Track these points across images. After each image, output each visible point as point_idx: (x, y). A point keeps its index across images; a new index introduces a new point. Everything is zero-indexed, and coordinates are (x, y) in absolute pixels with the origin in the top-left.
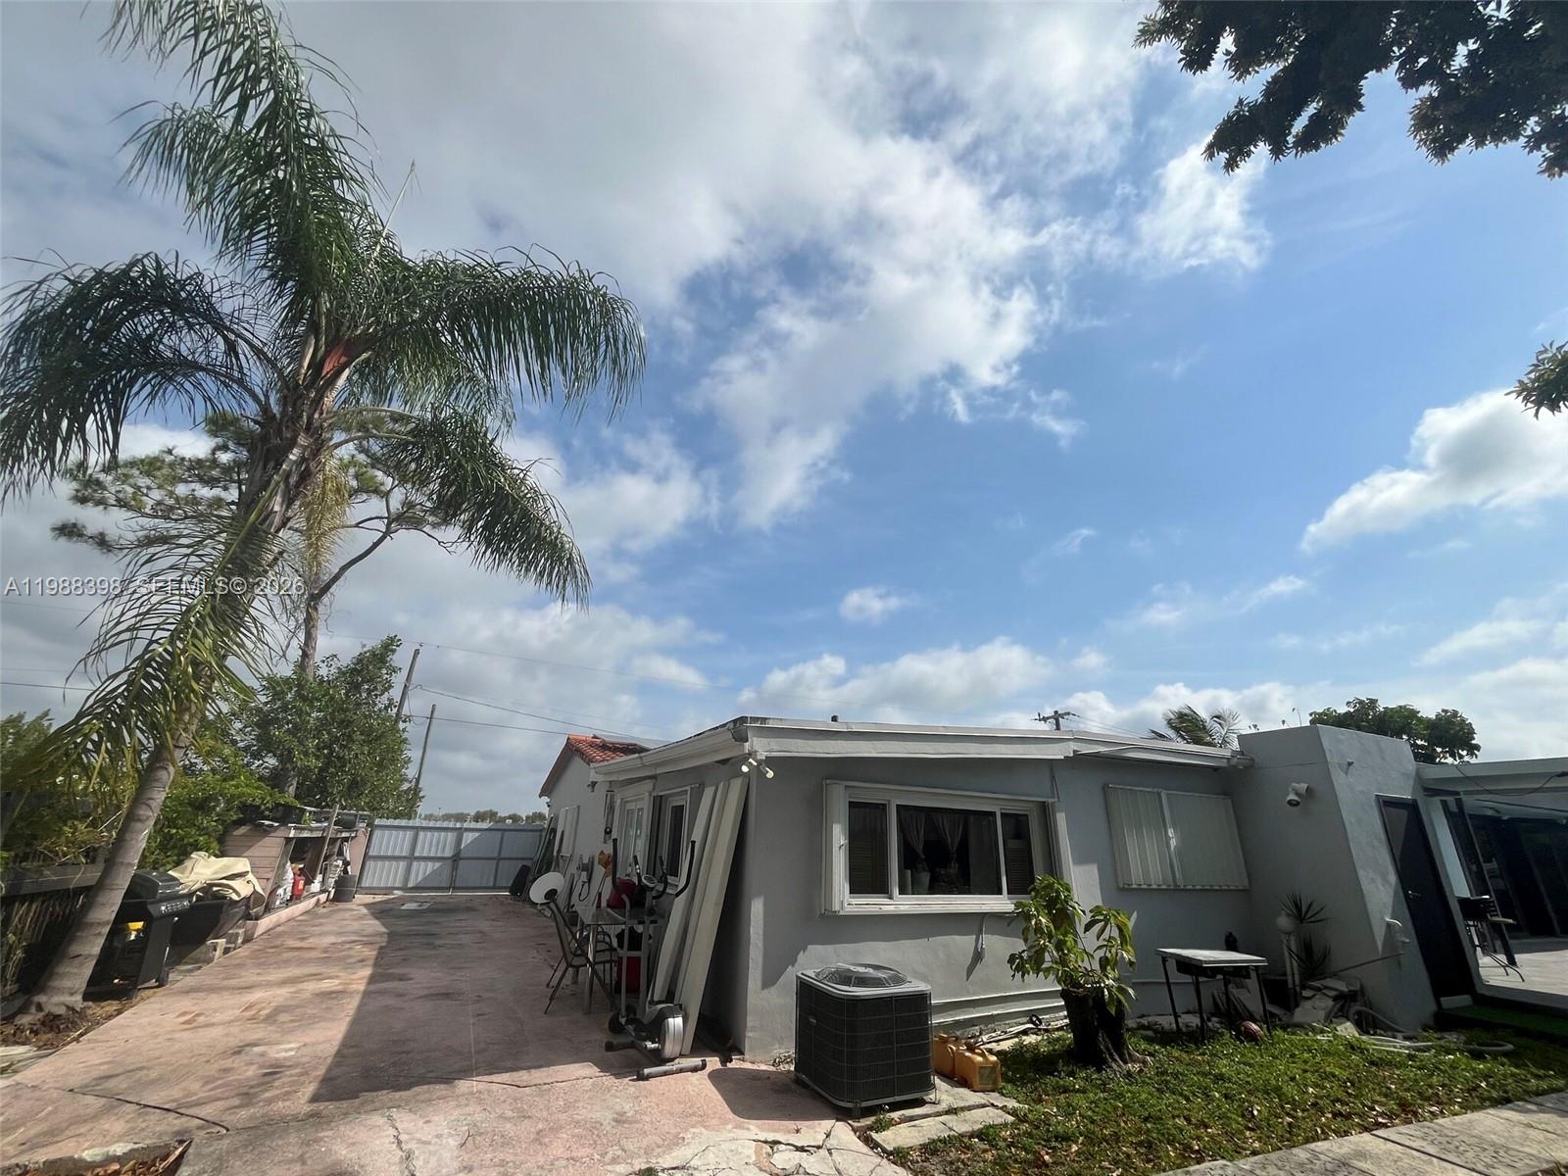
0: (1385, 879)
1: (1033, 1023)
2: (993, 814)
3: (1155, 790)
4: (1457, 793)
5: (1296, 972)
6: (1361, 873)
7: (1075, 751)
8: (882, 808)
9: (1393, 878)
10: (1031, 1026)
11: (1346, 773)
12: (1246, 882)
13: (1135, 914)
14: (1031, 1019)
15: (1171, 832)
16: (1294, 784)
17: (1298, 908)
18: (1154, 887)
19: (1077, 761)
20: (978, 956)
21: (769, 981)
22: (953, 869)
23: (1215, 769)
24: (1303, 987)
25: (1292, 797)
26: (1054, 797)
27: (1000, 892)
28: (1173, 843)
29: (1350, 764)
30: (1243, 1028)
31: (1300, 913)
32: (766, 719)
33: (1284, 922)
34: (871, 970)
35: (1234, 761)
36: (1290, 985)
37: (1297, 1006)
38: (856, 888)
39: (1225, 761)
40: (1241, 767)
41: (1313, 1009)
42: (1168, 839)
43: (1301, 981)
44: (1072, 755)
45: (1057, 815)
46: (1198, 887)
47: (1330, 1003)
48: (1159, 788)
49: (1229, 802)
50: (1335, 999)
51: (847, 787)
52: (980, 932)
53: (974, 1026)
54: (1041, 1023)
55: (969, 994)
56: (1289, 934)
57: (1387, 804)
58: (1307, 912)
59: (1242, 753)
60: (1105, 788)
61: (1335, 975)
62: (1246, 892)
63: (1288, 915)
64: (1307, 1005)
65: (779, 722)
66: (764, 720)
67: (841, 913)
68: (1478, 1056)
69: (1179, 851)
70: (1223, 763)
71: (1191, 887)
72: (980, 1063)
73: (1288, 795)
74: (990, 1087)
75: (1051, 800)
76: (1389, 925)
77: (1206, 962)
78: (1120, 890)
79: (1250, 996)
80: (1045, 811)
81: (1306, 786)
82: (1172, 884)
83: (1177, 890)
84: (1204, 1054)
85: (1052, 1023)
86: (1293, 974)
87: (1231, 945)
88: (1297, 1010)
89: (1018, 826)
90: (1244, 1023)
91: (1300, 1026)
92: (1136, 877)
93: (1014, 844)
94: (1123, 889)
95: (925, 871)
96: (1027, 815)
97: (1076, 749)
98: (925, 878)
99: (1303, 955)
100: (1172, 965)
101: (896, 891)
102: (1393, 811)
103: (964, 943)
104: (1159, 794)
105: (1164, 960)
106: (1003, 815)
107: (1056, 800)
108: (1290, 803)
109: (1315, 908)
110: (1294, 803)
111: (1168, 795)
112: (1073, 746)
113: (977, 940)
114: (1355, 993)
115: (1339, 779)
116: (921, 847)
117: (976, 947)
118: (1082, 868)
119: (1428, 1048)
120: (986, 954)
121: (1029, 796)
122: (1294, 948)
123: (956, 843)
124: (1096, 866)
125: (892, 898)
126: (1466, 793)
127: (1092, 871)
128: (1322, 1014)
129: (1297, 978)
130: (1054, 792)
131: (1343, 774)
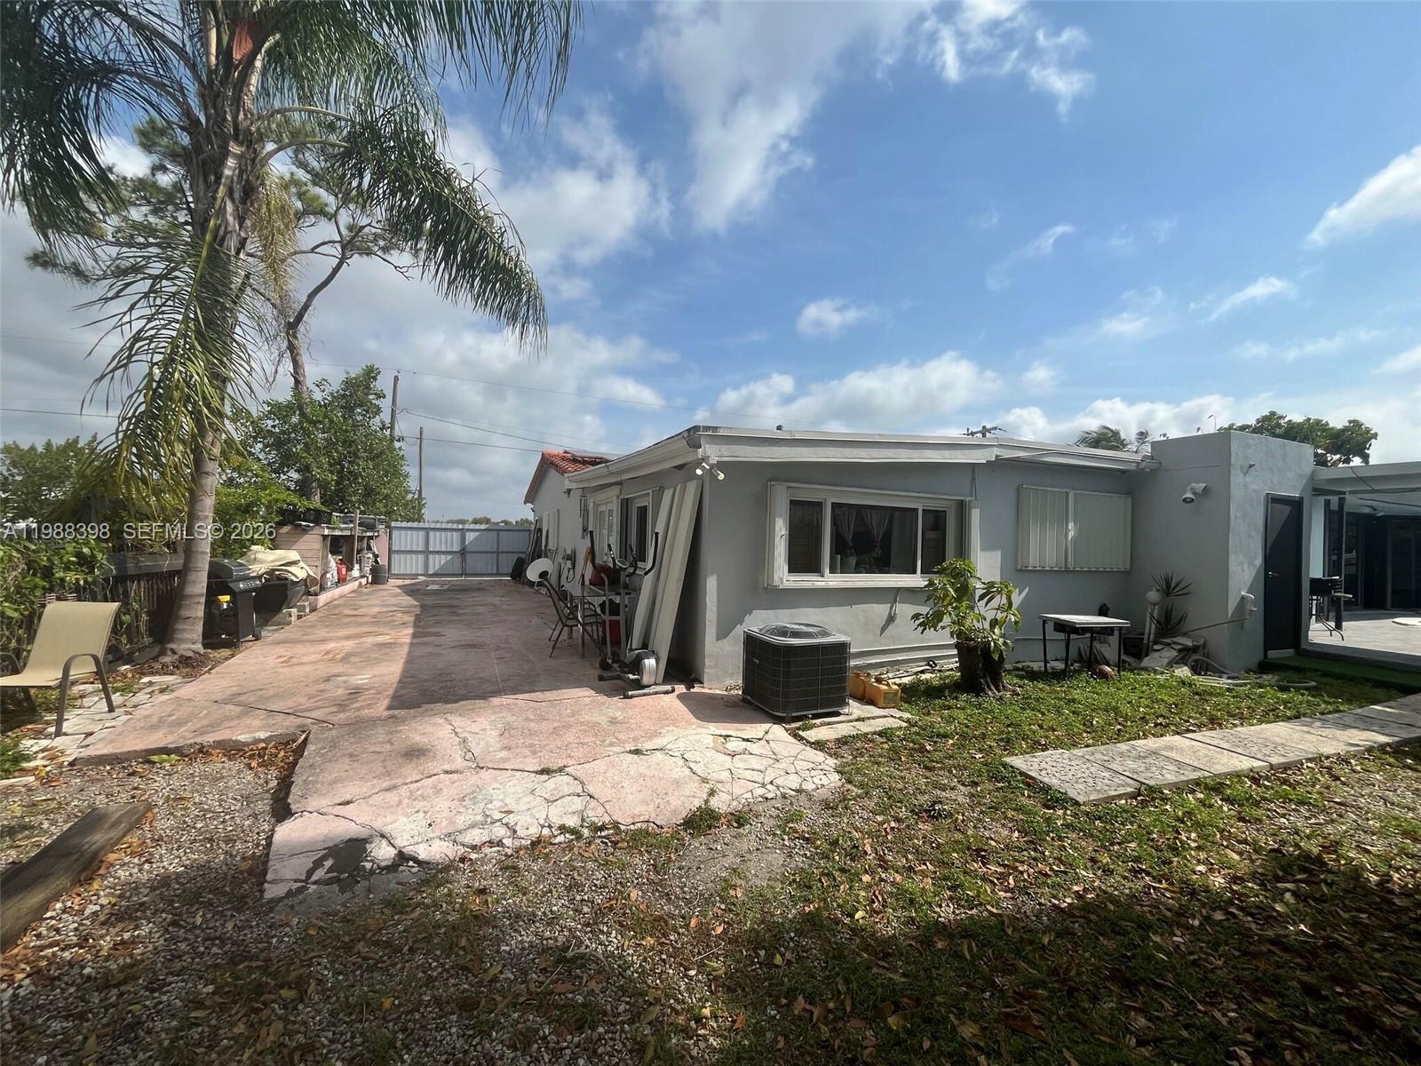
0: (1251, 562)
1: (930, 666)
2: (916, 510)
3: (1065, 490)
4: (1344, 493)
5: (1152, 632)
6: (1232, 559)
7: (997, 456)
8: (819, 505)
9: (1259, 561)
10: (928, 667)
11: (1245, 474)
12: (1128, 566)
13: (1026, 591)
14: (929, 663)
15: (1071, 525)
16: (1193, 484)
17: (1168, 583)
18: (1049, 568)
19: (999, 465)
20: (891, 619)
21: (722, 634)
22: (877, 553)
23: (1123, 472)
24: (1155, 643)
25: (1189, 495)
26: (972, 496)
27: (914, 572)
28: (1071, 534)
29: (1251, 466)
30: (1098, 670)
31: (1168, 588)
32: (718, 428)
33: (1153, 595)
34: (803, 627)
35: (1143, 465)
36: (1145, 642)
37: (1147, 655)
38: (793, 568)
39: (1135, 464)
40: (1148, 470)
41: (1159, 657)
42: (1067, 531)
43: (1155, 638)
44: (994, 459)
45: (973, 510)
46: (1085, 569)
47: (1175, 654)
48: (1069, 488)
49: (1130, 500)
50: (1180, 651)
51: (788, 487)
52: (895, 601)
53: (883, 667)
54: (936, 666)
55: (881, 645)
56: (1155, 604)
57: (1274, 501)
58: (1175, 588)
59: (1152, 457)
60: (1019, 489)
61: (1185, 634)
62: (1126, 573)
63: (1158, 590)
64: (1156, 655)
65: (729, 431)
66: (716, 429)
67: (781, 587)
68: (1284, 689)
69: (1075, 539)
70: (1133, 467)
71: (1079, 569)
72: (885, 690)
73: (1185, 493)
74: (891, 705)
75: (968, 499)
76: (1243, 598)
77: (1079, 624)
78: (1018, 571)
79: (1110, 649)
80: (962, 509)
81: (1204, 485)
82: (1063, 566)
83: (1067, 571)
84: (1063, 686)
85: (945, 666)
86: (1150, 634)
87: (1103, 611)
88: (1146, 658)
89: (936, 520)
90: (1100, 667)
91: (1145, 669)
92: (1033, 561)
93: (930, 535)
95: (853, 555)
96: (945, 512)
97: (998, 454)
98: (853, 561)
99: (1162, 620)
100: (1050, 627)
101: (827, 570)
102: (1279, 507)
103: (882, 610)
104: (1067, 494)
105: (1045, 622)
106: (924, 511)
107: (974, 498)
108: (1185, 500)
109: (1183, 585)
110: (1189, 500)
111: (1075, 494)
112: (996, 451)
113: (891, 608)
114: (1198, 647)
115: (1237, 479)
116: (851, 537)
117: (890, 613)
118: (987, 554)
119: (1245, 684)
120: (898, 618)
121: (950, 495)
122: (1156, 615)
123: (881, 534)
124: (1000, 552)
125: (822, 576)
126: (1351, 492)
127: (996, 556)
128: (1165, 661)
129: (1152, 636)
130: (973, 492)
131: (1242, 475)
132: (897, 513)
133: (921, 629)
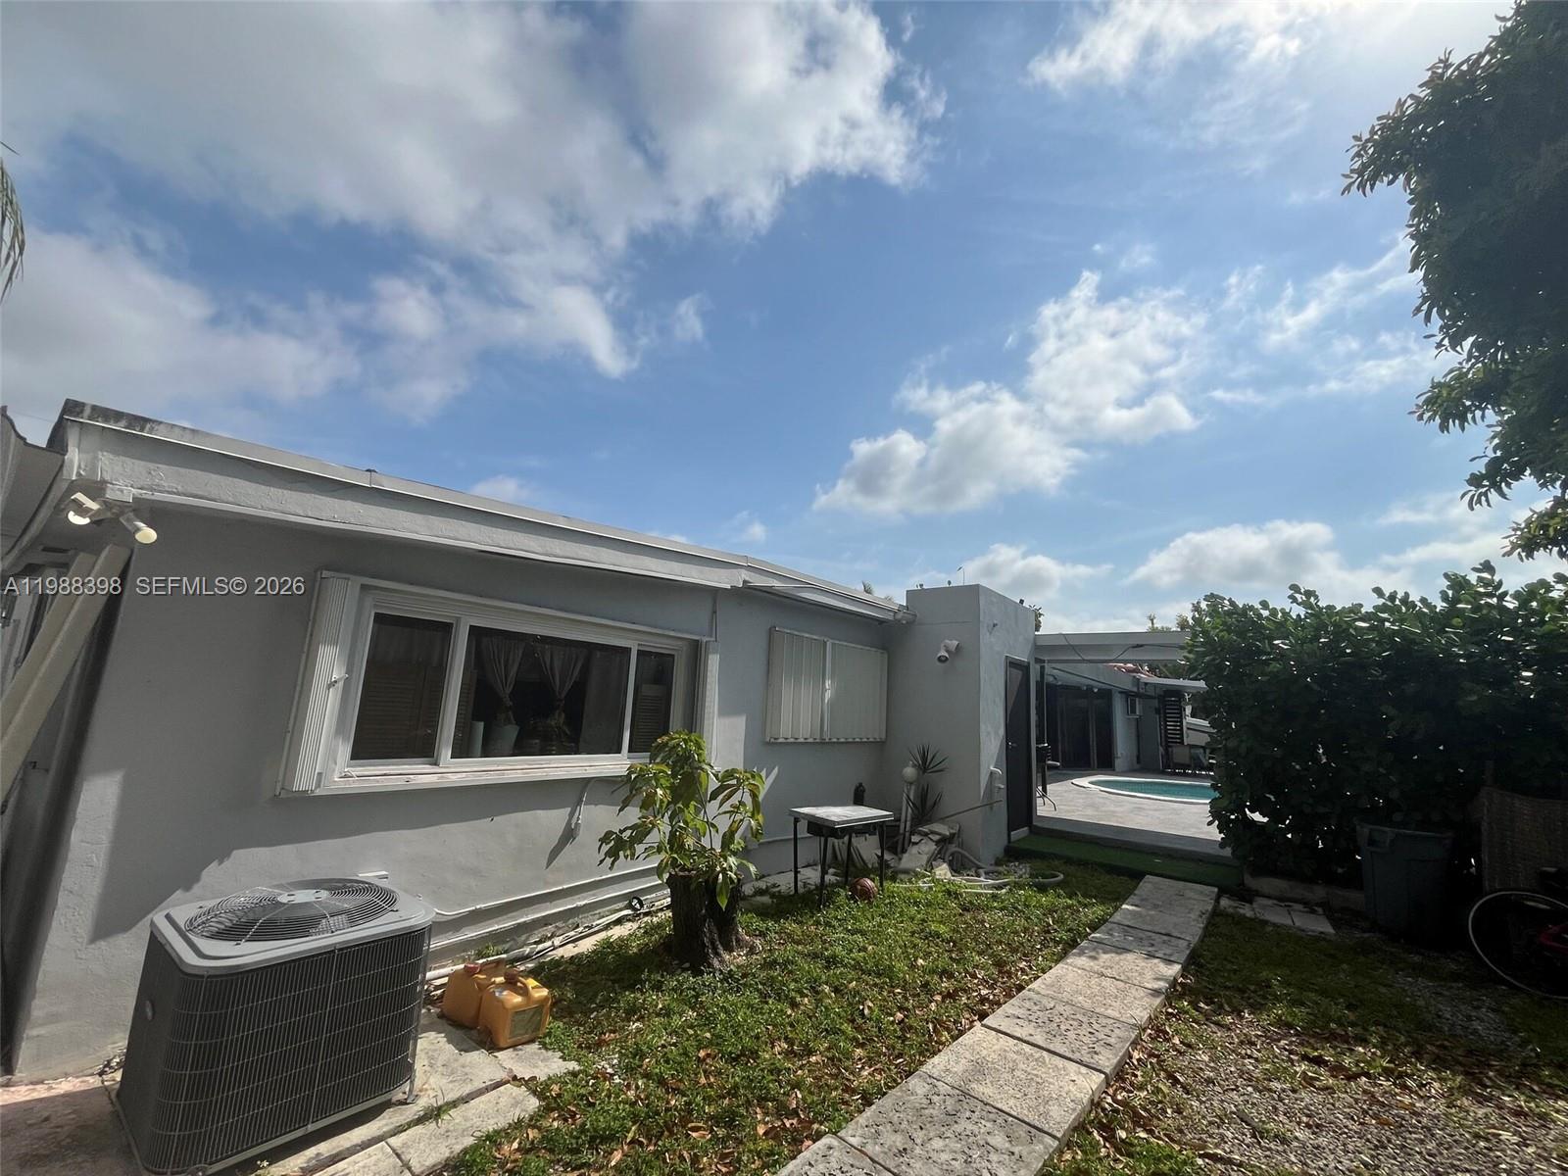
0: (996, 733)
1: (633, 908)
2: (627, 651)
3: (822, 638)
4: (1044, 661)
5: (909, 819)
6: (983, 727)
7: (745, 582)
8: (445, 629)
9: (1002, 731)
10: (629, 912)
11: (991, 633)
12: (884, 736)
13: (776, 770)
14: (630, 903)
15: (828, 683)
16: (947, 641)
17: (924, 758)
18: (802, 740)
19: (747, 596)
20: (569, 834)
21: (107, 925)
22: (558, 720)
23: (881, 622)
24: (912, 833)
25: (943, 653)
26: (711, 636)
27: (619, 751)
28: (828, 695)
29: (995, 625)
30: (859, 887)
31: (925, 765)
32: (146, 420)
33: (910, 771)
34: (324, 894)
35: (899, 616)
36: (902, 831)
37: (904, 851)
38: (366, 748)
39: (892, 614)
40: (904, 622)
41: (917, 855)
42: (824, 690)
43: (911, 826)
44: (741, 586)
45: (710, 657)
46: (842, 740)
47: (933, 847)
48: (826, 636)
49: (886, 656)
50: (937, 843)
51: (364, 587)
52: (579, 802)
53: (546, 925)
54: (642, 905)
55: (547, 884)
56: (911, 783)
57: (1012, 664)
58: (930, 763)
59: (907, 607)
60: (771, 631)
61: (942, 820)
62: (880, 746)
63: (914, 766)
64: (914, 850)
65: (188, 435)
66: (142, 421)
67: (318, 792)
68: (1042, 889)
69: (832, 703)
70: (890, 617)
71: (835, 740)
72: (519, 1006)
73: (938, 651)
74: (527, 1037)
75: (705, 639)
76: (992, 773)
77: (839, 823)
78: (765, 745)
79: (868, 848)
80: (697, 653)
81: (956, 643)
82: (818, 737)
83: (823, 743)
84: (817, 923)
85: (656, 904)
86: (906, 821)
87: (859, 800)
88: (905, 856)
89: (658, 668)
90: (862, 881)
91: (906, 872)
92: (785, 731)
93: (649, 690)
94: (769, 743)
95: (510, 723)
96: (673, 656)
97: (747, 579)
98: (511, 732)
99: (918, 804)
100: (803, 826)
101: (446, 753)
102: (1015, 671)
103: (552, 820)
104: (825, 643)
105: (796, 820)
106: (640, 653)
107: (713, 639)
108: (939, 659)
109: (937, 760)
110: (943, 659)
111: (833, 644)
112: (745, 575)
113: (572, 814)
114: (954, 834)
115: (986, 639)
116: (508, 690)
117: (569, 823)
118: (727, 721)
119: (1005, 885)
120: (581, 832)
121: (679, 631)
122: (912, 797)
123: (568, 686)
124: (744, 718)
125: (436, 764)
126: (1049, 661)
127: (739, 724)
128: (925, 858)
129: (908, 823)
130: (712, 630)
131: (988, 634)
132: (598, 654)
133: (609, 860)
